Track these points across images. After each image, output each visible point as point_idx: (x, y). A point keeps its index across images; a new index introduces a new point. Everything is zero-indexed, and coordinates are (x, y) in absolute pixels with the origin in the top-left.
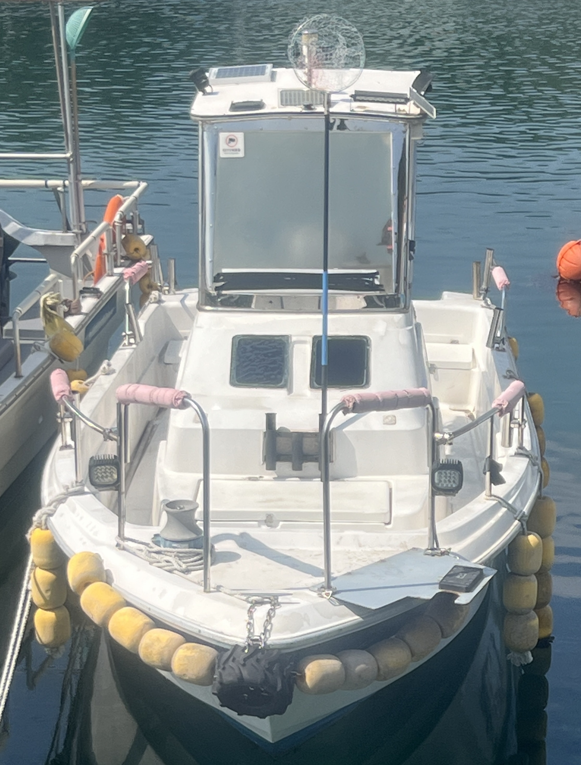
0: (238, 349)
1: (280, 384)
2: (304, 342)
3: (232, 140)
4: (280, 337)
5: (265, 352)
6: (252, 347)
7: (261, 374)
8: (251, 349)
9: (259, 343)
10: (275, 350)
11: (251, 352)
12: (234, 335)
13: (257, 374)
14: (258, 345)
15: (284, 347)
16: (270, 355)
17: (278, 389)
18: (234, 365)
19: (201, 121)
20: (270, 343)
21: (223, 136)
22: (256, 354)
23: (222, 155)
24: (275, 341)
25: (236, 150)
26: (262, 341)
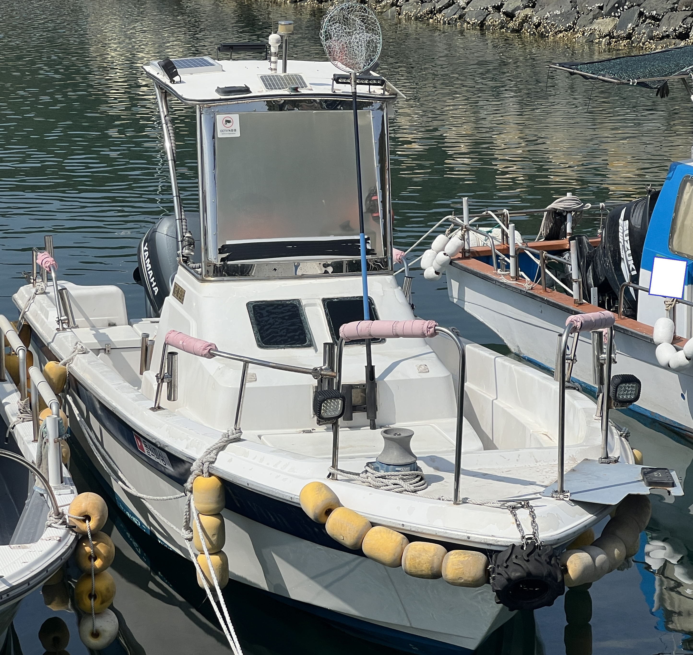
0: (254, 314)
1: (305, 344)
2: (314, 305)
3: (228, 122)
4: (291, 301)
5: (281, 315)
6: (267, 311)
7: (285, 336)
8: (267, 314)
9: (273, 307)
10: (291, 313)
11: (268, 316)
12: (247, 302)
13: (281, 336)
14: (272, 309)
15: (298, 310)
16: (286, 318)
17: (306, 348)
18: (256, 329)
19: (199, 105)
20: (283, 307)
21: (220, 118)
22: (273, 318)
23: (220, 135)
24: (288, 305)
25: (232, 130)
26: (276, 306)
